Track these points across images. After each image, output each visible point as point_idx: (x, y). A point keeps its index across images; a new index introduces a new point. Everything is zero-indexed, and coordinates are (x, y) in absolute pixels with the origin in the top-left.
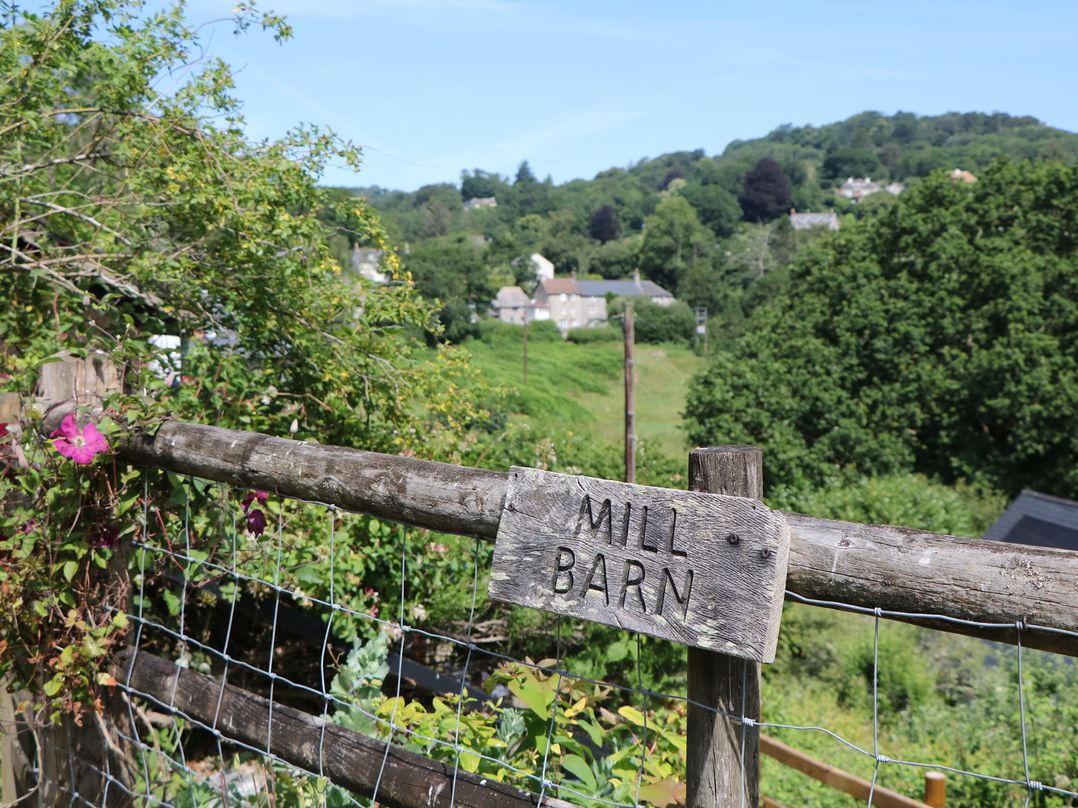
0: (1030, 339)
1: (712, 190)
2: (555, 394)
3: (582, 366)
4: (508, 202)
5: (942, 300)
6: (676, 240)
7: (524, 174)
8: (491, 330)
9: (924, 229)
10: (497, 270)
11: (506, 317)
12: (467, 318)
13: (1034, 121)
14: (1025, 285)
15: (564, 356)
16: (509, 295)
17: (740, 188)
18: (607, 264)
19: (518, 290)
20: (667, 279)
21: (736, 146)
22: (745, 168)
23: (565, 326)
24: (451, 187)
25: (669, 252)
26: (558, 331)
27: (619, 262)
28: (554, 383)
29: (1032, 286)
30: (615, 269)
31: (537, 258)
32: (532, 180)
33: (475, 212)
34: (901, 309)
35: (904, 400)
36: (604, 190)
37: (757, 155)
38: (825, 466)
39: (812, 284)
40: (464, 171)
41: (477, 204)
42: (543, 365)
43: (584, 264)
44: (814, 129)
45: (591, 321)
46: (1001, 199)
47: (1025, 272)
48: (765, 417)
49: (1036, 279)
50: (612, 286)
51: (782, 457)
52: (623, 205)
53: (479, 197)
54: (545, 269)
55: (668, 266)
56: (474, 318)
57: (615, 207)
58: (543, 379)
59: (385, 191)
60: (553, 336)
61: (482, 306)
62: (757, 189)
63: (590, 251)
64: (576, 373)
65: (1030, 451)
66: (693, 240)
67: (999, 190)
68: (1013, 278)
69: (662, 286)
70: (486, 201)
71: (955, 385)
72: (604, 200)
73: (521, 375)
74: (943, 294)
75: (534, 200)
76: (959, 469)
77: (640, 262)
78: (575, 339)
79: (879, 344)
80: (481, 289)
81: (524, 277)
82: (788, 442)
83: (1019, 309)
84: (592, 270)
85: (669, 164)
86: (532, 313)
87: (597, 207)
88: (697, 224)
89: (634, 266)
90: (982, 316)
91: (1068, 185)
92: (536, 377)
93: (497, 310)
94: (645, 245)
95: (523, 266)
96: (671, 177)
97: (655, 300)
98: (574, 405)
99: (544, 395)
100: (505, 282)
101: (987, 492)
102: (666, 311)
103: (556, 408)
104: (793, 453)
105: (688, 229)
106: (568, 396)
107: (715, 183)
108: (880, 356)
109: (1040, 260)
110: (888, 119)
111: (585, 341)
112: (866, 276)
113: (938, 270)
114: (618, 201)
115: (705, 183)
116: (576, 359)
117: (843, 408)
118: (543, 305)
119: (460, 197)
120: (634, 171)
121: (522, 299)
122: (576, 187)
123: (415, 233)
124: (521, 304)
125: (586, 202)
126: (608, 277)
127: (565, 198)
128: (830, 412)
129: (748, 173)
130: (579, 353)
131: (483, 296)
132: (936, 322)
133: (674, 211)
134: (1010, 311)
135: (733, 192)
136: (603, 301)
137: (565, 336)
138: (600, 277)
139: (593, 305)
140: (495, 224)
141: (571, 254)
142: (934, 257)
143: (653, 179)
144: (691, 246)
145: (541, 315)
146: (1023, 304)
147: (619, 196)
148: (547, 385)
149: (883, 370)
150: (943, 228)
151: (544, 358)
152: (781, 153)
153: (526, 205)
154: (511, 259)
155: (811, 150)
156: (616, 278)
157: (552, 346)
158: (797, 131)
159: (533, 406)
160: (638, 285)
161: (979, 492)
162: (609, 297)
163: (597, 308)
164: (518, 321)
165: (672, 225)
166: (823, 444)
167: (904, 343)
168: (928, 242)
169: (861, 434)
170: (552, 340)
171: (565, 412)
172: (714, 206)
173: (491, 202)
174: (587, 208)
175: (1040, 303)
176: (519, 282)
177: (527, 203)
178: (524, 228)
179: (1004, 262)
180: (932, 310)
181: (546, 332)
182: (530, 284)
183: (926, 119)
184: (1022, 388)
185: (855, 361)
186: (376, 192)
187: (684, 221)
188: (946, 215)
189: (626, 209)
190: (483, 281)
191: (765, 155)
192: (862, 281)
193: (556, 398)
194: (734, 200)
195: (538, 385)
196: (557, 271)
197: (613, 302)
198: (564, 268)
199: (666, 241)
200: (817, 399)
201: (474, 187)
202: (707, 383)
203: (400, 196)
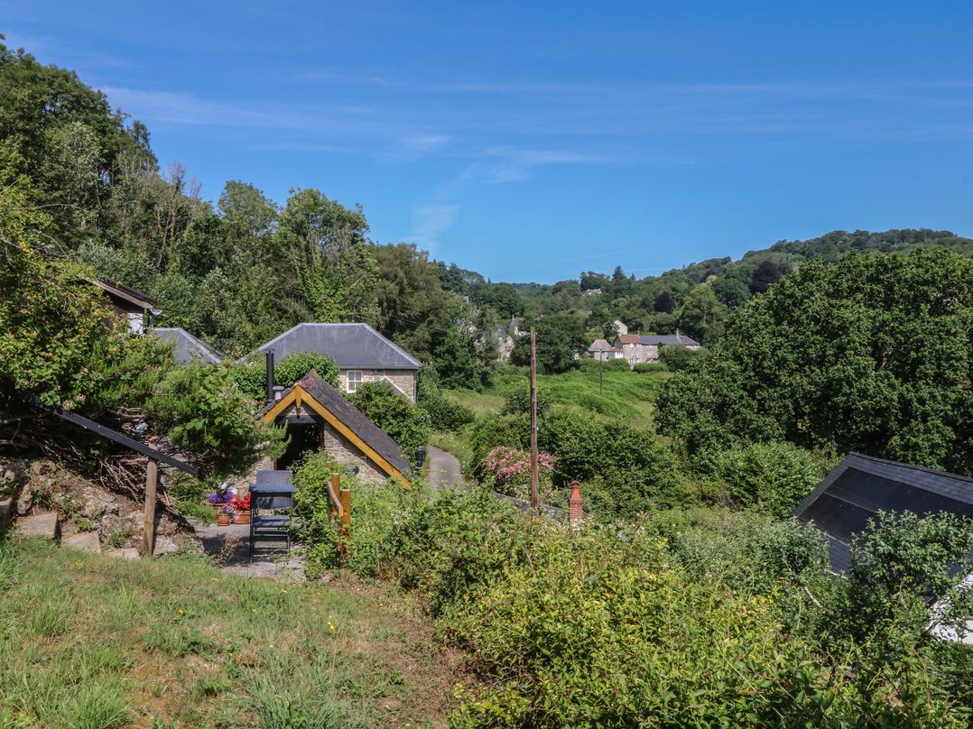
0: (858, 360)
1: (731, 282)
2: (619, 401)
3: (640, 386)
4: (607, 291)
5: (808, 337)
6: (703, 311)
7: (618, 274)
8: (587, 364)
9: (799, 294)
10: (593, 329)
11: (597, 357)
12: (571, 356)
13: (950, 234)
14: (859, 328)
15: (628, 380)
16: (599, 344)
17: (750, 280)
18: (660, 325)
19: (605, 341)
20: (697, 335)
21: (750, 254)
22: (752, 268)
23: (632, 363)
24: (575, 282)
25: (698, 318)
26: (628, 365)
27: (667, 325)
28: (621, 395)
29: (863, 328)
30: (665, 329)
31: (617, 322)
32: (623, 277)
33: (589, 297)
34: (780, 342)
35: (782, 397)
36: (665, 283)
37: (761, 259)
38: (731, 437)
39: (735, 330)
40: (583, 273)
41: (590, 293)
42: (615, 385)
43: (647, 328)
44: (801, 243)
45: (649, 359)
46: (849, 276)
47: (859, 320)
48: (696, 408)
49: (866, 324)
50: (663, 339)
51: (703, 429)
52: (677, 291)
53: (592, 288)
54: (623, 329)
55: (698, 327)
56: (577, 357)
57: (670, 292)
58: (614, 393)
59: (538, 285)
60: (625, 368)
61: (581, 350)
62: (761, 280)
63: (650, 318)
64: (636, 390)
65: (862, 429)
66: (713, 310)
67: (850, 271)
68: (851, 323)
69: (694, 339)
70: (595, 291)
71: (813, 388)
72: (665, 288)
73: (599, 390)
74: (809, 333)
75: (623, 290)
76: (815, 439)
77: (680, 324)
78: (638, 370)
79: (766, 364)
80: (580, 340)
81: (609, 334)
82: (708, 421)
83: (854, 342)
84: (652, 329)
85: (708, 267)
86: (613, 355)
87: (661, 292)
88: (716, 302)
89: (676, 327)
90: (832, 347)
91: (890, 266)
92: (610, 392)
93: (592, 353)
94: (683, 314)
95: (609, 327)
96: (708, 274)
97: (688, 347)
98: (630, 408)
99: (612, 402)
100: (597, 337)
101: (834, 454)
102: (695, 354)
103: (619, 410)
104: (711, 428)
105: (710, 305)
106: (629, 403)
107: (734, 277)
108: (767, 371)
109: (872, 312)
110: (849, 235)
111: (644, 371)
112: (764, 324)
113: (807, 319)
114: (674, 289)
115: (727, 278)
116: (637, 381)
117: (744, 402)
118: (620, 349)
119: (579, 289)
120: (685, 271)
121: (608, 347)
122: (649, 281)
123: (552, 309)
124: (607, 350)
125: (654, 290)
126: (660, 333)
127: (641, 288)
128: (735, 404)
129: (755, 271)
130: (640, 378)
131: (582, 344)
132: (805, 351)
133: (701, 294)
134: (849, 343)
135: (745, 283)
136: (656, 347)
137: (632, 368)
138: (655, 333)
139: (650, 350)
140: (600, 304)
141: (639, 320)
142: (805, 311)
143: (697, 276)
144: (712, 314)
145: (618, 356)
146: (857, 339)
147: (674, 286)
148: (615, 396)
149: (770, 380)
150: (812, 294)
151: (616, 381)
152: (777, 258)
153: (618, 292)
154: (602, 323)
155: (798, 256)
156: (666, 334)
157: (623, 374)
158: (790, 244)
159: (604, 407)
160: (678, 339)
161: (829, 454)
162: (660, 345)
163: (653, 352)
164: (604, 359)
165: (700, 301)
166: (730, 424)
167: (781, 363)
168: (801, 302)
169: (754, 416)
170: (624, 371)
171: (624, 412)
172: (733, 291)
173: (599, 291)
174: (654, 294)
175: (869, 339)
176: (606, 337)
177: (618, 291)
178: (616, 306)
179: (847, 314)
180: (803, 344)
181: (621, 366)
182: (612, 338)
183: (875, 234)
184: (854, 390)
185: (752, 374)
186: (533, 286)
187: (708, 300)
188: (812, 286)
189: (679, 294)
190: (581, 336)
191: (766, 260)
192: (761, 327)
193: (620, 403)
194: (746, 288)
195: (609, 396)
196: (630, 330)
197: (662, 348)
198: (635, 328)
199: (696, 312)
200: (726, 396)
201: (589, 282)
202: (667, 387)
203: (545, 288)
